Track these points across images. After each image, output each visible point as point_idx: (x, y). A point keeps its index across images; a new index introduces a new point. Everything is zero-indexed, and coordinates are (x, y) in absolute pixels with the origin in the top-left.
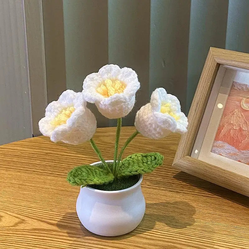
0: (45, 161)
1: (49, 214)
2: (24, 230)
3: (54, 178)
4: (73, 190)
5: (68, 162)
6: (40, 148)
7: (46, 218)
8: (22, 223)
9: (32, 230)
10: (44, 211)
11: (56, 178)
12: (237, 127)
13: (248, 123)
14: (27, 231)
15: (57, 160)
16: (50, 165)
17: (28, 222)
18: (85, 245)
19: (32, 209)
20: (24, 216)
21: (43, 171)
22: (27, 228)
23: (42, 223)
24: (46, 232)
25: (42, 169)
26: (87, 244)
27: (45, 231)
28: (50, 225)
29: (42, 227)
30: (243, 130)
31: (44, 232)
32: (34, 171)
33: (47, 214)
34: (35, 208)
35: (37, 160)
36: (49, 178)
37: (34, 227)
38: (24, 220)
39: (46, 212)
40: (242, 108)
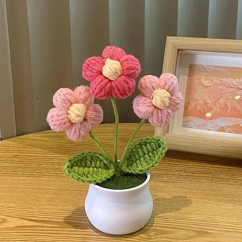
0: (14, 163)
1: (29, 212)
2: (7, 229)
3: (26, 178)
4: (48, 187)
5: (37, 162)
6: (7, 151)
7: (27, 215)
8: (4, 222)
9: (15, 228)
10: (24, 209)
11: (29, 178)
12: (202, 101)
13: (211, 96)
14: (10, 229)
15: (26, 161)
16: (20, 166)
17: (10, 221)
18: (70, 236)
19: (11, 209)
20: (5, 215)
21: (14, 173)
22: (10, 226)
23: (24, 221)
24: (29, 229)
25: (13, 170)
26: (72, 236)
27: (28, 227)
28: (32, 222)
29: (25, 225)
30: (208, 103)
31: (27, 229)
32: (5, 173)
33: (27, 211)
34: (14, 208)
35: (7, 163)
36: (21, 178)
37: (17, 225)
38: (5, 220)
39: (25, 210)
40: (203, 85)
